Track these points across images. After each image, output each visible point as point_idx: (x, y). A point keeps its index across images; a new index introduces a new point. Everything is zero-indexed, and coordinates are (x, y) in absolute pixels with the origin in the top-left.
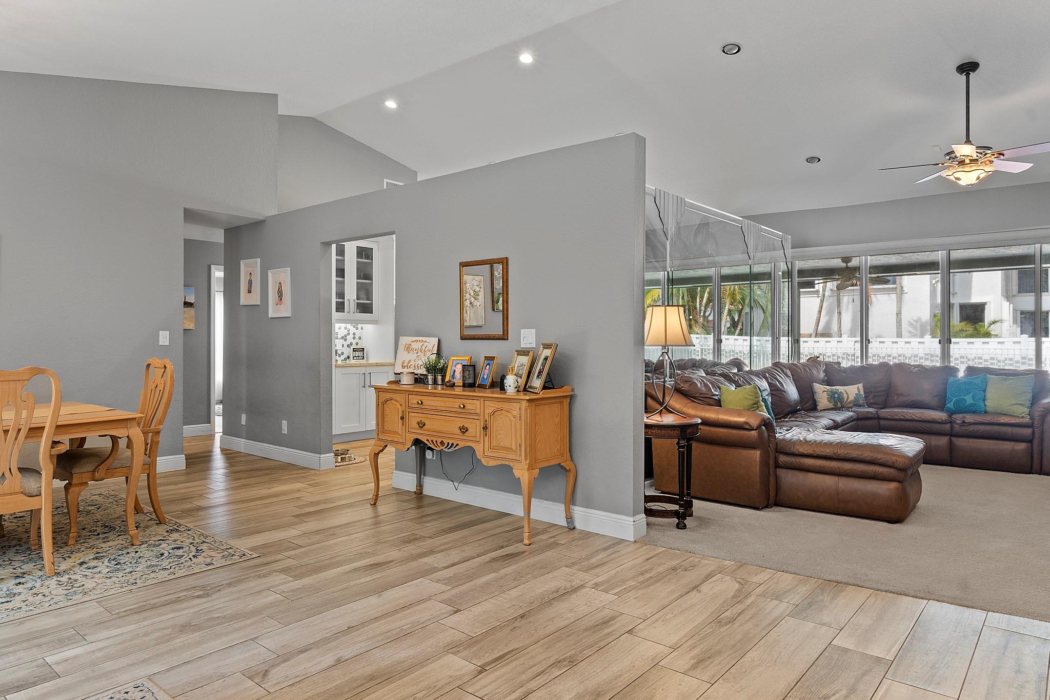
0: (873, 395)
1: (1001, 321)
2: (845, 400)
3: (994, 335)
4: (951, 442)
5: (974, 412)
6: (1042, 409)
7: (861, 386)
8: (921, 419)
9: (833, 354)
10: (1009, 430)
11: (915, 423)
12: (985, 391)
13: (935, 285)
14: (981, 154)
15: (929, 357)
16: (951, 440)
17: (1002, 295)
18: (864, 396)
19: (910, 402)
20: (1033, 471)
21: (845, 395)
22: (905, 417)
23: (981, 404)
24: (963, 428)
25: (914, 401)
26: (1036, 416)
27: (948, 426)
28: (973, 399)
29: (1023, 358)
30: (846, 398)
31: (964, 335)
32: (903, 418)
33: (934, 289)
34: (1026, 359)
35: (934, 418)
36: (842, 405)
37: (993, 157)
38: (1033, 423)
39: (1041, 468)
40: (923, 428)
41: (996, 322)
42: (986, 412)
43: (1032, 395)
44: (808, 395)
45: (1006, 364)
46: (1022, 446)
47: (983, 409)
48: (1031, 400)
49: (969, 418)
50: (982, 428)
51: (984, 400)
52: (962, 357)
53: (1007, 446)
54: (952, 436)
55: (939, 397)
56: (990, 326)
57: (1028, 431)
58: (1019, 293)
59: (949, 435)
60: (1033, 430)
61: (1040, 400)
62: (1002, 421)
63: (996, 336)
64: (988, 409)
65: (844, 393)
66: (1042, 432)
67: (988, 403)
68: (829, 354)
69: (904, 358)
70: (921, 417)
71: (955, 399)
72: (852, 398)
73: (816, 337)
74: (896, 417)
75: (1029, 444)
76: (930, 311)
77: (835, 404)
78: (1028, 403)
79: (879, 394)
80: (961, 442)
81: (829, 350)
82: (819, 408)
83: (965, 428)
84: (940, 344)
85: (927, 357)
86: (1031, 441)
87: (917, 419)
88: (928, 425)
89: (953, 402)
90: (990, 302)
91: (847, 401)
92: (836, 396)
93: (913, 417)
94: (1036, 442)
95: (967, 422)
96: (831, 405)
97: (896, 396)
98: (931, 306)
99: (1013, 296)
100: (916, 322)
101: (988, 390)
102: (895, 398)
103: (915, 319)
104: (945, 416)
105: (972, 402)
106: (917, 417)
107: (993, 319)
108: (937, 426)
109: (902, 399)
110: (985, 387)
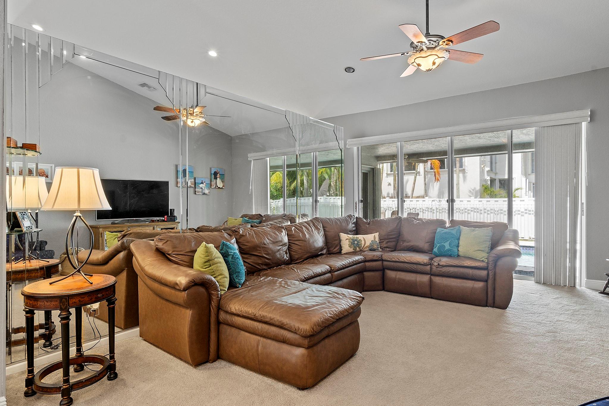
0: (387, 241)
1: (521, 189)
2: (363, 246)
3: (517, 196)
4: (431, 280)
5: (450, 256)
6: (495, 255)
7: (377, 234)
8: (409, 262)
9: (420, 208)
10: (470, 271)
11: (405, 264)
12: (459, 239)
13: (483, 168)
14: (436, 42)
15: (473, 209)
16: (430, 278)
17: (522, 174)
18: (378, 242)
19: (411, 247)
20: (488, 305)
21: (363, 242)
22: (399, 260)
23: (455, 250)
24: (438, 269)
25: (412, 246)
26: (490, 261)
27: (428, 267)
28: (450, 244)
29: (526, 210)
30: (363, 244)
31: (500, 196)
32: (398, 260)
33: (483, 171)
34: (527, 210)
35: (418, 261)
36: (360, 249)
37: (445, 44)
38: (488, 266)
39: (494, 302)
40: (411, 267)
41: (518, 189)
42: (458, 256)
43: (491, 243)
44: (337, 242)
45: (516, 213)
46: (480, 285)
47: (457, 254)
48: (490, 247)
49: (444, 261)
50: (452, 270)
51: (458, 246)
52: (491, 210)
53: (469, 284)
54: (432, 275)
55: (429, 243)
56: (515, 191)
57: (484, 273)
58: (532, 173)
59: (429, 274)
60: (488, 272)
61: (496, 247)
62: (466, 265)
63: (518, 197)
64: (461, 253)
65: (363, 240)
66: (495, 274)
67: (460, 249)
68: (418, 208)
69: (460, 210)
70: (410, 260)
71: (438, 245)
72: (368, 244)
73: (412, 198)
74: (394, 260)
75: (485, 283)
76: (480, 183)
77: (355, 249)
78: (487, 249)
79: (390, 240)
80: (437, 280)
81: (418, 206)
82: (343, 252)
83: (440, 269)
84: (447, 202)
85: (472, 209)
86: (486, 281)
87: (407, 261)
88: (415, 266)
89: (437, 247)
90: (515, 178)
91: (363, 247)
92: (356, 242)
93: (405, 260)
94: (490, 282)
95: (441, 264)
96: (351, 250)
97: (402, 242)
98: (481, 180)
99: (529, 175)
100: (473, 190)
101: (461, 238)
102: (401, 244)
103: (473, 188)
104: (426, 259)
105: (449, 248)
106: (407, 260)
107: (517, 187)
108: (422, 267)
109: (406, 244)
110: (459, 235)
